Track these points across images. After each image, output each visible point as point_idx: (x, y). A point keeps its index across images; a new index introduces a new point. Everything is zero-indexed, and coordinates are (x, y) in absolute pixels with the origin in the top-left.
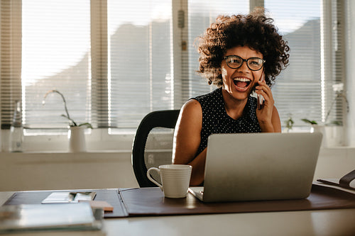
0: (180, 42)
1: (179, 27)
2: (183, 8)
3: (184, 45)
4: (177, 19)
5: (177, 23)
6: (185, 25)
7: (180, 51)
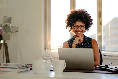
0: (99, 22)
1: (99, 17)
2: (100, 11)
3: (101, 24)
4: (98, 15)
5: (98, 16)
6: (101, 16)
7: (99, 25)
